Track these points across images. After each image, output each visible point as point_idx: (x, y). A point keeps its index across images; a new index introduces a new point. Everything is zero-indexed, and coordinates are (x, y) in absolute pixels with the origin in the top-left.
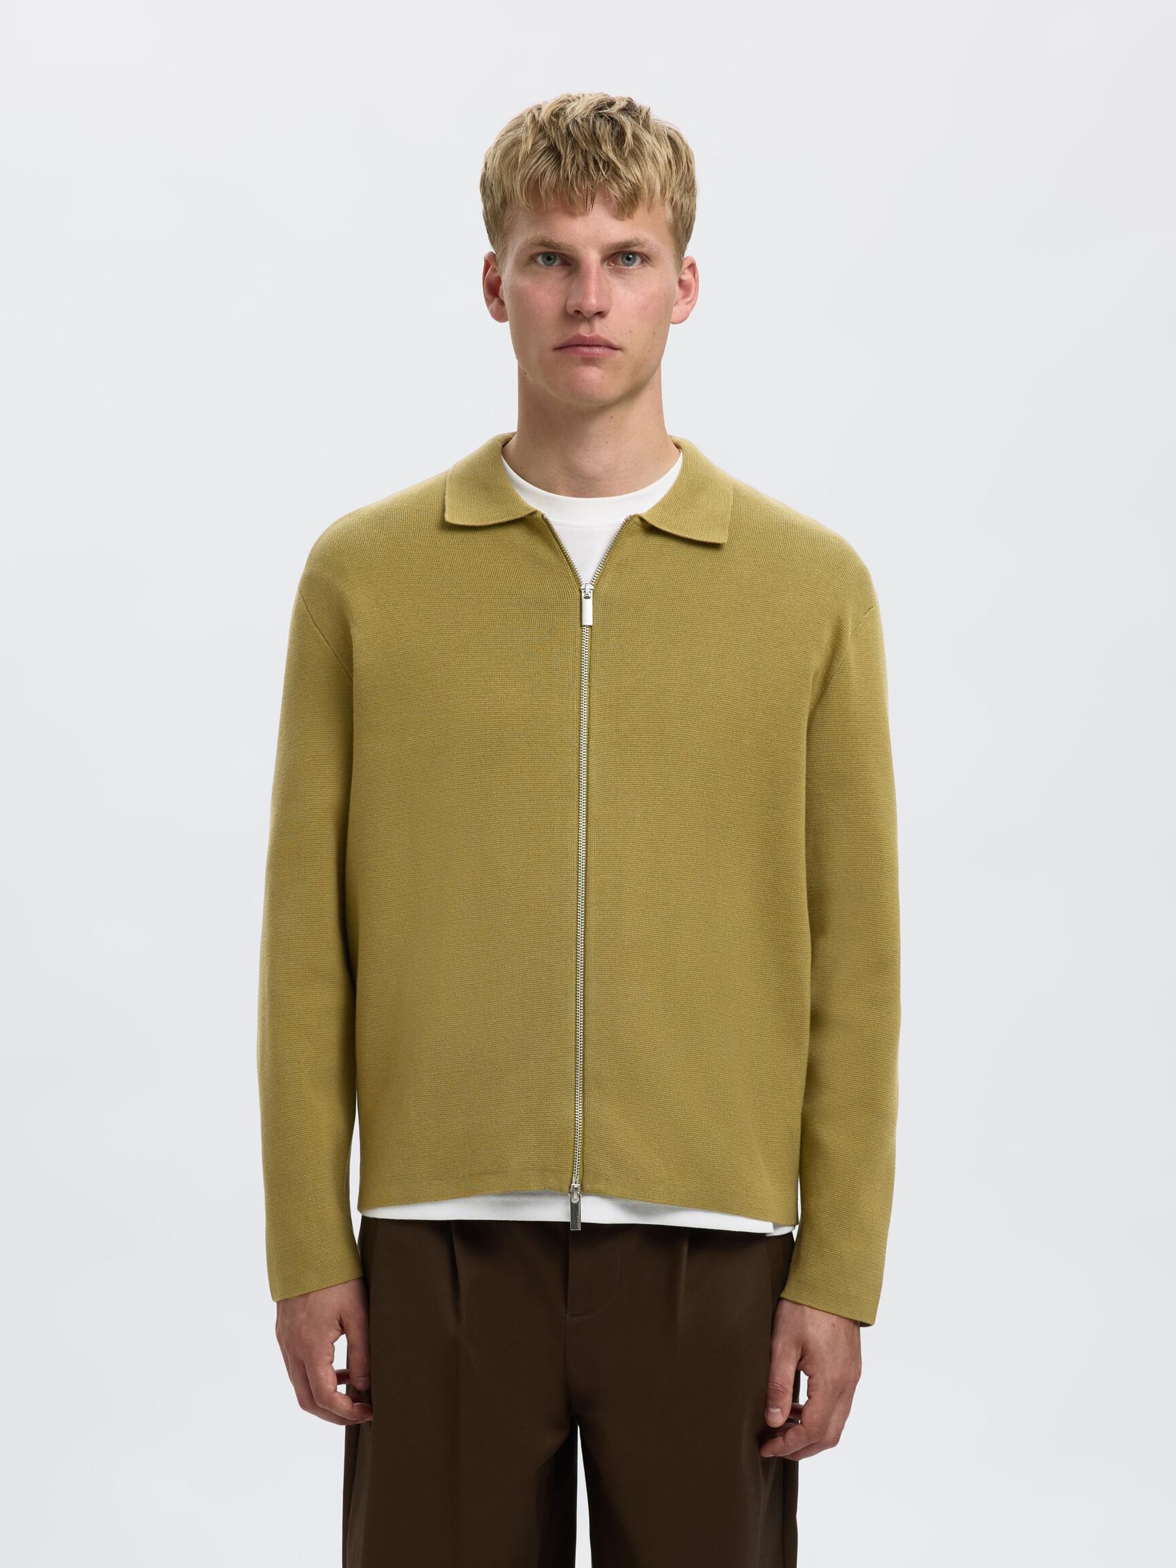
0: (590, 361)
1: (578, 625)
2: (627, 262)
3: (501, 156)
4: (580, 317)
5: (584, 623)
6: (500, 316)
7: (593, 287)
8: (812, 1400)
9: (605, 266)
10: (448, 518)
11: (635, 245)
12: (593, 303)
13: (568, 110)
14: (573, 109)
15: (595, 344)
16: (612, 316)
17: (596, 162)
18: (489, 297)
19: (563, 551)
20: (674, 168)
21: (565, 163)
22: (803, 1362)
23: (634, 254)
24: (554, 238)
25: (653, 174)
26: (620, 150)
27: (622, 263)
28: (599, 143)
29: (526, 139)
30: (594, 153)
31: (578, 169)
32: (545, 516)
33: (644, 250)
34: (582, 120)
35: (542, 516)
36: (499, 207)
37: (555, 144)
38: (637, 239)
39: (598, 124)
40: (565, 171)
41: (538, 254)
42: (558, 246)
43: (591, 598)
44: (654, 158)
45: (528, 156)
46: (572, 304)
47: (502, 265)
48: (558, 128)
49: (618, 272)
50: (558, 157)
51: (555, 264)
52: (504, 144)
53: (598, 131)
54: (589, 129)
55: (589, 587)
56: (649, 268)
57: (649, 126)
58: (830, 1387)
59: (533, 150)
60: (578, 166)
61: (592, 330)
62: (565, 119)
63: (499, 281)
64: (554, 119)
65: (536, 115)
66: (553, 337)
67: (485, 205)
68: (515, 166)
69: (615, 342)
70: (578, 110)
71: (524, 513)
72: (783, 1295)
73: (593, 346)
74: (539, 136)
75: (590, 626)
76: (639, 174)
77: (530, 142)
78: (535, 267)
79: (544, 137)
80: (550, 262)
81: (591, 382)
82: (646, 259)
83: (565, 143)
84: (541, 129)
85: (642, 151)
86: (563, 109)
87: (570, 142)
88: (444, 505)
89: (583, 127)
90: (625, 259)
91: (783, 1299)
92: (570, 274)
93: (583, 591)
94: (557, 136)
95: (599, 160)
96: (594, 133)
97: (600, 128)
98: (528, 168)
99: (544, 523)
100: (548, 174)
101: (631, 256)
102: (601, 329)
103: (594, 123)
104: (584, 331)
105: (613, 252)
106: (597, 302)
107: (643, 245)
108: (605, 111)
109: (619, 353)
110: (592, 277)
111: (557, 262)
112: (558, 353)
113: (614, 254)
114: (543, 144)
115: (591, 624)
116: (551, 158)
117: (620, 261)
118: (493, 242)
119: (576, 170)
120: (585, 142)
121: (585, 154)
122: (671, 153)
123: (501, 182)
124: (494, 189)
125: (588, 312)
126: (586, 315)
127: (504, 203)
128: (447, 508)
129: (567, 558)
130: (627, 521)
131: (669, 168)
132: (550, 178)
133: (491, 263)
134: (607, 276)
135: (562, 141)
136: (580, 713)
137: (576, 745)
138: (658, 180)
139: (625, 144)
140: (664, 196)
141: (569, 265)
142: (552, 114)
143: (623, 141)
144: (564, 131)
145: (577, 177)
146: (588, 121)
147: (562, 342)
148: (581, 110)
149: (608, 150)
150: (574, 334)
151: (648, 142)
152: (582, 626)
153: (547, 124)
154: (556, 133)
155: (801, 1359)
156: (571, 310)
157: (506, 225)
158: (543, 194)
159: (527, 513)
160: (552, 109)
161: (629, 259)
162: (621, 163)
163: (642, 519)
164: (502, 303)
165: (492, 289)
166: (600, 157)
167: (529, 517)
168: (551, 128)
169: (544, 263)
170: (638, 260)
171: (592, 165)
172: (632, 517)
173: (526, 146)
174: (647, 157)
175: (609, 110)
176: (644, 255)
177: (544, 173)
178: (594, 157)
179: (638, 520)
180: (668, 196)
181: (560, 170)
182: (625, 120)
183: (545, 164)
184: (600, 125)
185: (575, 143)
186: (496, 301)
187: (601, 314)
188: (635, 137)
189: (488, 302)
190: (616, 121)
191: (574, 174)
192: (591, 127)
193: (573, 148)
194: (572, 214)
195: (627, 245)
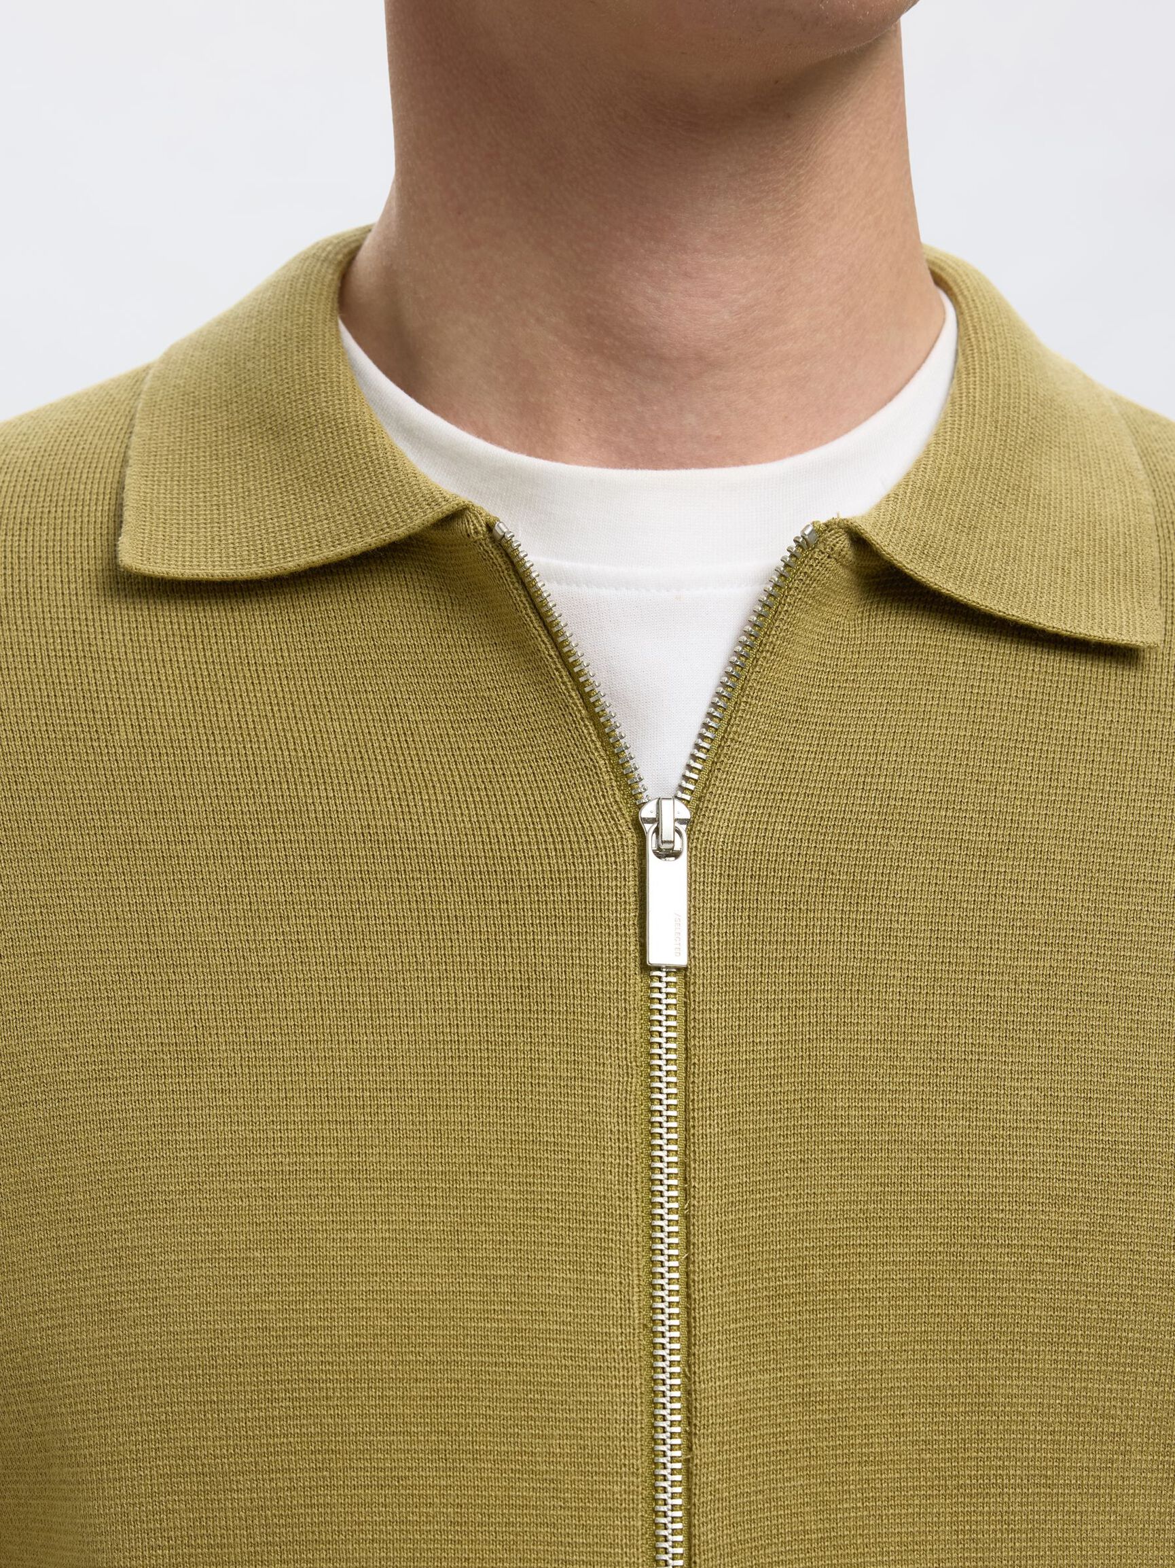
1: (633, 966)
5: (653, 958)
10: (131, 557)
19: (569, 667)
32: (501, 528)
35: (490, 527)
43: (684, 858)
55: (675, 812)
71: (419, 519)
75: (678, 970)
88: (120, 506)
93: (649, 828)
99: (495, 554)
115: (682, 961)
128: (129, 515)
129: (585, 696)
130: (805, 546)
136: (651, 1327)
137: (641, 1463)
152: (646, 968)
159: (432, 515)
163: (859, 541)
167: (437, 535)
172: (822, 531)
179: (844, 543)
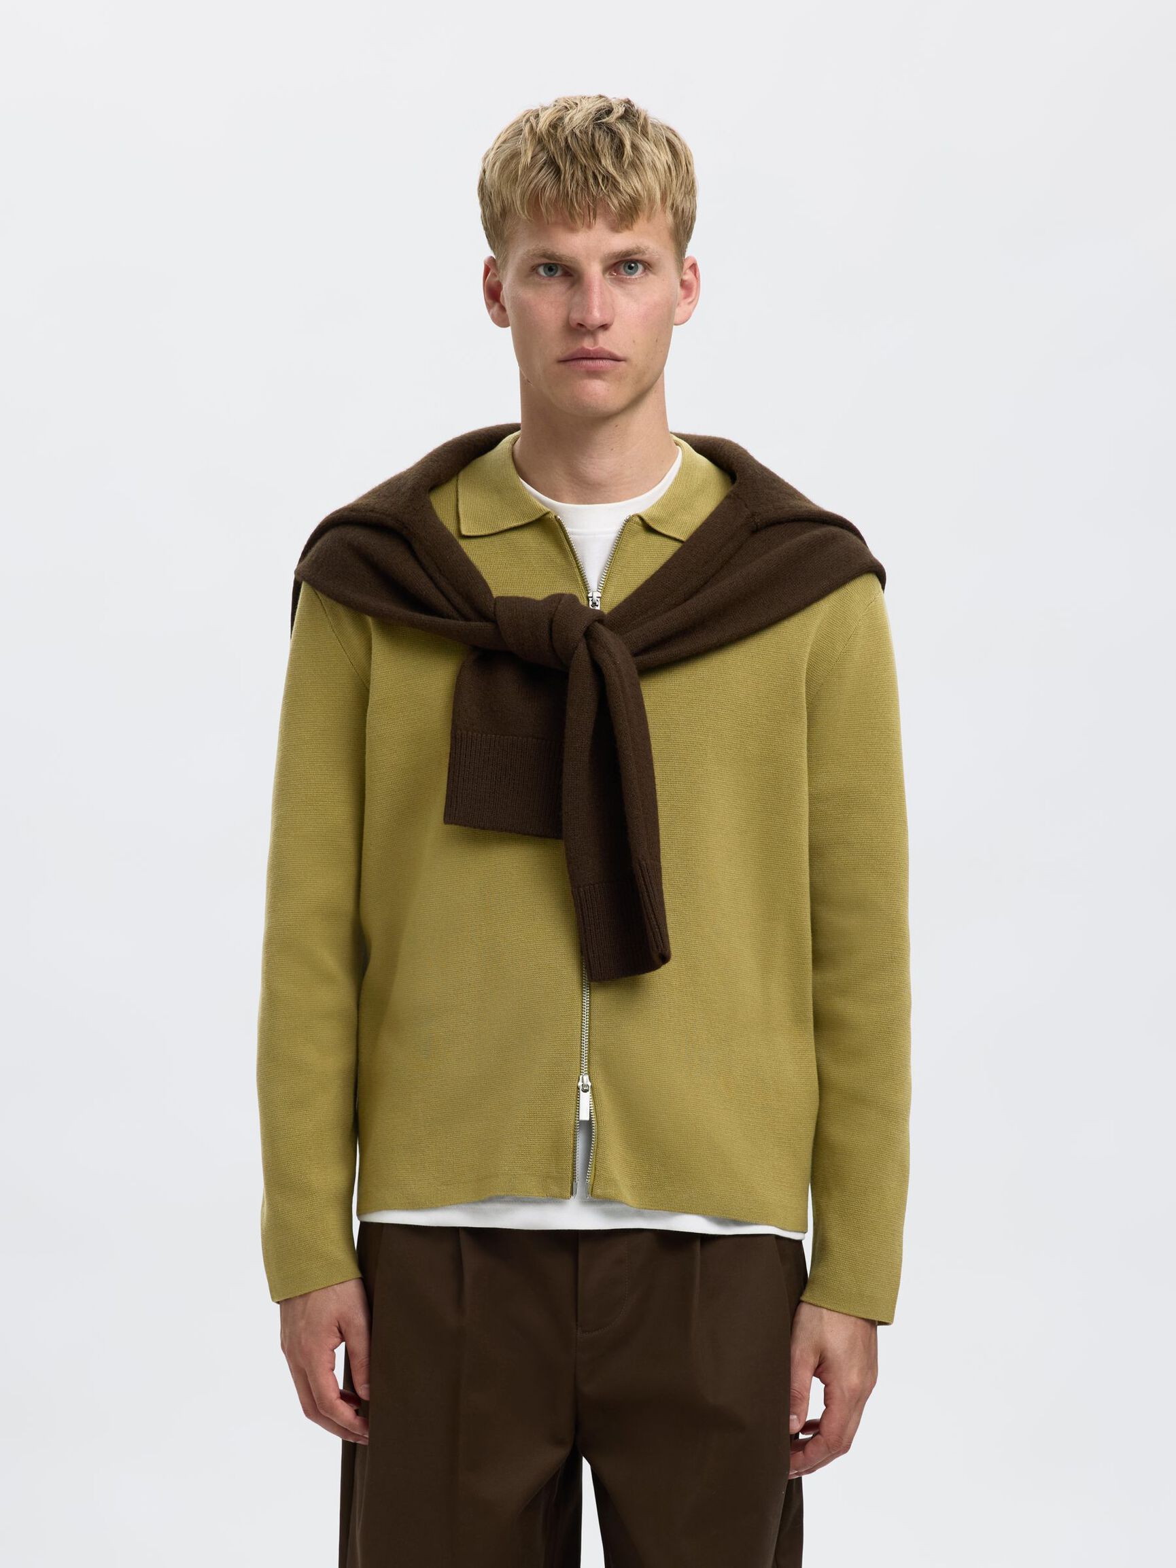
0: (595, 374)
2: (630, 271)
3: (500, 168)
4: (583, 330)
6: (501, 321)
7: (596, 300)
8: (829, 1408)
9: (607, 276)
10: (463, 528)
11: (636, 253)
12: (597, 316)
13: (567, 120)
14: (571, 119)
15: (599, 356)
16: (615, 327)
17: (595, 177)
18: (490, 302)
19: (573, 554)
20: (674, 173)
21: (564, 179)
22: (820, 1369)
23: (636, 262)
24: (555, 251)
25: (653, 184)
26: (620, 162)
27: (623, 272)
28: (598, 156)
29: (525, 151)
30: (593, 167)
31: (578, 185)
32: (559, 517)
33: (646, 257)
34: (581, 132)
35: (555, 517)
36: (499, 216)
37: (554, 157)
38: (638, 248)
39: (597, 136)
40: (564, 187)
41: (539, 265)
42: (560, 258)
43: (599, 606)
44: (654, 168)
45: (528, 169)
46: (576, 317)
47: (502, 274)
48: (556, 141)
49: (620, 282)
50: (558, 172)
51: (557, 275)
52: (503, 157)
53: (597, 144)
54: (588, 142)
55: (597, 595)
56: (651, 276)
57: (647, 133)
58: (847, 1395)
59: (533, 165)
60: (577, 181)
61: (596, 342)
62: (563, 130)
63: (500, 286)
64: (552, 131)
65: (534, 125)
66: (558, 348)
67: (484, 212)
68: (515, 180)
69: (618, 353)
70: (576, 118)
71: (538, 515)
72: (803, 1298)
73: (597, 358)
74: (538, 148)
76: (639, 187)
77: (530, 154)
78: (537, 279)
79: (543, 149)
80: (552, 273)
81: (596, 394)
82: (648, 266)
83: (564, 157)
84: (540, 141)
85: (642, 161)
86: (561, 119)
87: (568, 157)
89: (582, 140)
90: (627, 268)
91: (803, 1302)
92: (572, 285)
93: (590, 599)
94: (556, 149)
95: (598, 175)
96: (594, 146)
97: (599, 140)
98: (528, 182)
99: (557, 523)
100: (548, 189)
101: (633, 265)
102: (605, 342)
103: (593, 135)
104: (587, 344)
105: (614, 261)
106: (601, 316)
107: (643, 253)
108: (604, 120)
109: (622, 364)
110: (595, 290)
111: (559, 273)
112: (562, 366)
113: (615, 264)
114: (543, 157)
116: (550, 172)
117: (622, 270)
118: (493, 247)
119: (575, 186)
120: (584, 157)
121: (584, 169)
122: (671, 159)
123: (499, 193)
124: (492, 198)
125: (592, 326)
126: (589, 328)
127: (504, 212)
129: (576, 561)
130: (628, 522)
131: (668, 174)
132: (550, 193)
133: (491, 268)
134: (609, 286)
135: (561, 154)
138: (658, 188)
139: (625, 156)
140: (665, 203)
141: (571, 275)
142: (550, 125)
143: (623, 154)
144: (563, 144)
145: (577, 194)
146: (586, 133)
147: (567, 354)
148: (579, 122)
149: (607, 163)
150: (579, 347)
151: (647, 151)
153: (545, 137)
154: (555, 146)
155: (819, 1366)
156: (573, 324)
157: (506, 233)
158: (543, 210)
159: (540, 514)
160: (550, 119)
161: (631, 268)
162: (621, 176)
163: (641, 518)
164: (503, 308)
165: (493, 294)
166: (599, 171)
167: (542, 519)
168: (549, 141)
169: (546, 274)
170: (641, 267)
171: (591, 181)
172: (631, 517)
173: (526, 158)
174: (647, 167)
175: (607, 118)
176: (646, 262)
177: (544, 187)
178: (594, 173)
179: (638, 520)
180: (669, 203)
181: (560, 184)
182: (624, 130)
183: (544, 178)
184: (600, 137)
185: (574, 159)
186: (496, 308)
187: (605, 327)
188: (634, 147)
189: (489, 307)
190: (615, 133)
191: (574, 189)
192: (590, 139)
193: (572, 163)
194: (573, 230)
195: (628, 253)
